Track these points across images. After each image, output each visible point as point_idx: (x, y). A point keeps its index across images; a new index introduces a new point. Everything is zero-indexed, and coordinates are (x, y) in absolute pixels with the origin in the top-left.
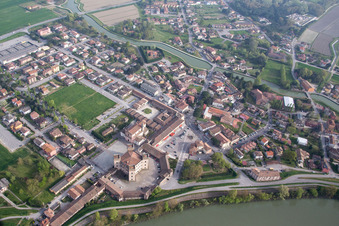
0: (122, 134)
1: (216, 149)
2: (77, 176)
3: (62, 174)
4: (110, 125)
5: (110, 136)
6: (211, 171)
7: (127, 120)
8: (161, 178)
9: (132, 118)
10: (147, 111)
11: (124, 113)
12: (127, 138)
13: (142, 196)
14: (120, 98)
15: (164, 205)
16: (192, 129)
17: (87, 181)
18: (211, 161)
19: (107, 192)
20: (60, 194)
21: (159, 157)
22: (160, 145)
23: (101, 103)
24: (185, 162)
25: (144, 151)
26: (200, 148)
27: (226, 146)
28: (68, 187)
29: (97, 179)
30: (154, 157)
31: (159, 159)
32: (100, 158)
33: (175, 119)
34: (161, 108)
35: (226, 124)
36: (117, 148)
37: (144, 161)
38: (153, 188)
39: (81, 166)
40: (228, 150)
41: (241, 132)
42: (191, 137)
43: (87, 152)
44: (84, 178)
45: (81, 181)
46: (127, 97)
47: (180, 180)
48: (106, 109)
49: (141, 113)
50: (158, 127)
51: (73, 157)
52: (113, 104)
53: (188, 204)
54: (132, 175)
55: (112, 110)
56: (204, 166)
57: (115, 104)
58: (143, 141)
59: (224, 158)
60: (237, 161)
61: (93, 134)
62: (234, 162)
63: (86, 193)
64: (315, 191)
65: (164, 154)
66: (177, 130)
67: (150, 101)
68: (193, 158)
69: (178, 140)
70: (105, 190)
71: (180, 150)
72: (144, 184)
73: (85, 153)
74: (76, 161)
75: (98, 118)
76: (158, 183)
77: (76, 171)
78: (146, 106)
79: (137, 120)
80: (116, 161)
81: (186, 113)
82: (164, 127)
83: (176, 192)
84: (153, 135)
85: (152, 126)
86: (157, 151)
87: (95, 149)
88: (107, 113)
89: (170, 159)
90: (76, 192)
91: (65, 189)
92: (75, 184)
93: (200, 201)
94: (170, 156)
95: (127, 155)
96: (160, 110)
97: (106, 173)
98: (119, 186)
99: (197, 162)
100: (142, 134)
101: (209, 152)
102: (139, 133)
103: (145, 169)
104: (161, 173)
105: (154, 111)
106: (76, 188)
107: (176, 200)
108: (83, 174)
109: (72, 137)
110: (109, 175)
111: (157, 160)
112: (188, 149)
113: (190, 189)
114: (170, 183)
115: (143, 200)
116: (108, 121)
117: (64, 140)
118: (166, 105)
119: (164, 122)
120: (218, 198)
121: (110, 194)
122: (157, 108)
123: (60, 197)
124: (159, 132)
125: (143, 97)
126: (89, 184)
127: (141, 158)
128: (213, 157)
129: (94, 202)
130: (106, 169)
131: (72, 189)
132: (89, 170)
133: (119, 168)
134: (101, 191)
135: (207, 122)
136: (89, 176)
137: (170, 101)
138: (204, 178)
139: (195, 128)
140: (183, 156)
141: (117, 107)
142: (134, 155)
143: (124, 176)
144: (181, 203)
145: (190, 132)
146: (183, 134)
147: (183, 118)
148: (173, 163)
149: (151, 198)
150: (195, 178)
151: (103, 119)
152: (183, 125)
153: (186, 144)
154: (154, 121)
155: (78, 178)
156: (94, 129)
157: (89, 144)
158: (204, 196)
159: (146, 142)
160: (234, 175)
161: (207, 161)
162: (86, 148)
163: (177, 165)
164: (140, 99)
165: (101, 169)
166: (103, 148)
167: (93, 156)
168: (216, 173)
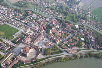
0: (22, 41)
1: (55, 44)
2: (9, 56)
3: (3, 56)
4: (18, 38)
5: (18, 42)
6: (54, 51)
7: (23, 36)
9: (25, 35)
11: (22, 33)
12: (24, 42)
13: (32, 61)
14: (20, 28)
15: (40, 64)
16: (46, 38)
17: (12, 58)
18: (53, 48)
19: (20, 61)
20: (3, 63)
22: (36, 44)
23: (13, 30)
24: (45, 49)
25: (30, 46)
26: (50, 44)
27: (58, 42)
28: (6, 60)
29: (16, 57)
30: (34, 48)
31: (36, 48)
32: (16, 50)
33: (40, 34)
34: (35, 31)
35: (57, 35)
36: (21, 46)
37: (31, 49)
38: (35, 59)
39: (9, 53)
40: (59, 44)
41: (62, 38)
42: (46, 40)
44: (11, 57)
45: (10, 58)
46: (22, 28)
47: (44, 55)
48: (16, 33)
49: (28, 33)
50: (34, 38)
51: (6, 50)
52: (18, 31)
53: (48, 63)
54: (28, 55)
55: (18, 33)
56: (52, 50)
57: (19, 30)
59: (58, 47)
60: (62, 47)
62: (61, 48)
63: (12, 62)
64: (88, 55)
65: (38, 47)
66: (41, 38)
67: (31, 29)
68: (48, 47)
69: (42, 42)
70: (19, 61)
71: (43, 45)
72: (32, 57)
73: (10, 48)
74: (7, 51)
75: (13, 36)
76: (37, 56)
77: (8, 55)
78: (30, 31)
79: (27, 36)
80: (22, 50)
81: (43, 32)
82: (37, 37)
83: (43, 59)
84: (33, 40)
86: (35, 46)
87: (13, 47)
88: (16, 34)
89: (40, 48)
91: (4, 62)
92: (8, 59)
93: (52, 61)
96: (34, 32)
97: (18, 55)
98: (23, 59)
99: (49, 49)
101: (53, 45)
102: (28, 40)
103: (32, 52)
104: (37, 53)
105: (33, 32)
106: (8, 61)
107: (44, 62)
108: (10, 56)
109: (5, 43)
110: (20, 55)
111: (35, 49)
113: (48, 58)
115: (32, 63)
116: (17, 36)
117: (2, 44)
118: (36, 30)
120: (57, 60)
121: (21, 62)
123: (3, 64)
124: (35, 39)
125: (28, 27)
126: (13, 59)
127: (30, 48)
128: (54, 46)
129: (16, 65)
130: (18, 53)
132: (12, 54)
133: (23, 53)
135: (51, 35)
138: (52, 54)
139: (47, 37)
140: (44, 47)
141: (20, 32)
142: (28, 48)
143: (25, 55)
144: (46, 62)
145: (45, 39)
146: (43, 39)
147: (43, 34)
148: (41, 49)
149: (35, 62)
150: (49, 54)
151: (15, 36)
153: (45, 43)
154: (33, 36)
155: (9, 57)
156: (12, 40)
158: (53, 60)
159: (31, 43)
160: (62, 52)
161: (52, 48)
162: (10, 46)
163: (43, 50)
164: (27, 28)
165: (17, 53)
166: (16, 46)
167: (13, 49)
168: (56, 52)
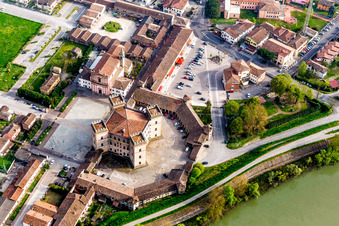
0: (82, 82)
1: (272, 71)
4: (48, 71)
5: (60, 90)
6: (279, 112)
7: (79, 53)
9: (87, 47)
10: (111, 27)
11: (67, 39)
12: (96, 88)
13: (174, 187)
14: (45, 12)
16: (213, 44)
17: (51, 189)
18: (272, 95)
19: (103, 199)
21: (173, 109)
23: (8, 30)
24: (226, 107)
26: (244, 74)
27: (288, 60)
28: (18, 211)
29: (71, 181)
31: (176, 112)
32: (58, 139)
33: (173, 31)
34: (136, 16)
35: (274, 21)
36: (83, 112)
39: (26, 164)
41: (307, 29)
42: (216, 59)
43: (26, 134)
44: (43, 186)
45: (38, 193)
46: (58, 7)
47: (230, 142)
49: (103, 33)
50: (148, 53)
52: (37, 29)
53: (265, 181)
54: (140, 155)
55: (39, 40)
56: (265, 105)
57: (40, 26)
58: (130, 86)
59: (295, 84)
60: (318, 82)
61: (22, 95)
62: (315, 87)
65: (182, 102)
66: (187, 53)
67: (110, 6)
68: (236, 96)
69: (195, 71)
70: (96, 197)
71: (205, 87)
73: (21, 137)
74: (10, 157)
75: (18, 62)
76: (190, 156)
78: (106, 18)
79: (100, 48)
80: (101, 135)
81: (189, 14)
83: (232, 166)
85: (136, 53)
86: (165, 99)
87: (38, 124)
88: (31, 47)
89: (195, 108)
90: (39, 216)
92: (29, 202)
93: (283, 169)
94: (194, 102)
95: (116, 117)
96: (136, 20)
97: (84, 165)
98: (119, 182)
99: (248, 102)
100: (122, 74)
101: (263, 78)
102: (118, 72)
104: (189, 137)
105: (127, 25)
108: (37, 180)
110: (92, 166)
111: (172, 116)
112: (220, 81)
113: (255, 153)
114: (214, 152)
116: (41, 62)
119: (157, 41)
120: (313, 156)
121: (109, 202)
122: (128, 17)
124: (154, 61)
126: (58, 196)
127: (147, 117)
128: (274, 85)
130: (79, 157)
131: (31, 213)
132: (46, 167)
133: (105, 149)
134: (90, 202)
136: (50, 178)
138: (272, 127)
139: (217, 39)
140: (217, 98)
141: (48, 32)
142: (131, 116)
144: (252, 181)
145: (210, 50)
146: (199, 56)
147: (188, 26)
150: (256, 132)
151: (30, 62)
152: (193, 39)
153: (213, 74)
154: (134, 43)
155: (31, 190)
156: (19, 84)
157: (24, 118)
159: (136, 86)
160: (325, 110)
161: (265, 96)
162: (21, 125)
163: (213, 116)
164: (88, 6)
165: (70, 159)
166: (54, 117)
167: (40, 138)
168: (289, 113)
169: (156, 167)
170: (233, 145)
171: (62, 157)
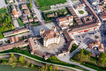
5: (50, 18)
6: (94, 62)
7: (66, 13)
8: (62, 52)
9: (69, 13)
10: (81, 12)
11: (67, 8)
15: (49, 66)
17: (23, 37)
19: (28, 47)
20: (7, 37)
21: (68, 40)
22: (73, 35)
24: (82, 50)
25: (63, 34)
26: (97, 46)
29: (28, 38)
32: (37, 28)
33: (94, 23)
36: (50, 26)
39: (25, 27)
42: (97, 37)
43: (34, 22)
44: (23, 35)
45: (20, 36)
48: (59, 3)
49: (76, 12)
50: (80, 24)
51: (25, 22)
52: (64, 2)
55: (62, 5)
56: (91, 57)
57: (66, 2)
58: (66, 28)
61: (42, 14)
66: (91, 29)
67: (87, 7)
68: (89, 50)
69: (87, 36)
71: (84, 42)
75: (51, 6)
80: (41, 33)
83: (64, 64)
85: (77, 22)
86: (69, 37)
87: (38, 22)
88: (58, 5)
90: (13, 40)
92: (17, 36)
94: (76, 42)
96: (89, 14)
98: (37, 47)
100: (68, 24)
101: (102, 50)
103: (56, 44)
106: (15, 38)
108: (23, 33)
109: (31, 11)
110: (35, 38)
111: (66, 42)
112: (90, 42)
113: (73, 66)
114: (65, 57)
115: (43, 60)
116: (56, 10)
119: (86, 22)
122: (88, 12)
123: (6, 39)
124: (79, 26)
125: (84, 3)
126: (22, 39)
127: (55, 36)
128: (101, 54)
129: (19, 49)
130: (36, 35)
132: (28, 32)
134: (26, 45)
136: (26, 35)
137: (99, 11)
140: (84, 46)
141: (66, 4)
145: (98, 34)
146: (93, 33)
147: (100, 24)
150: (80, 61)
151: (53, 8)
152: (98, 28)
154: (81, 19)
155: (20, 34)
161: (96, 56)
164: (82, 3)
166: (43, 23)
167: (34, 25)
168: (97, 65)
169: (48, 50)
170: (71, 60)
171: (34, 32)
